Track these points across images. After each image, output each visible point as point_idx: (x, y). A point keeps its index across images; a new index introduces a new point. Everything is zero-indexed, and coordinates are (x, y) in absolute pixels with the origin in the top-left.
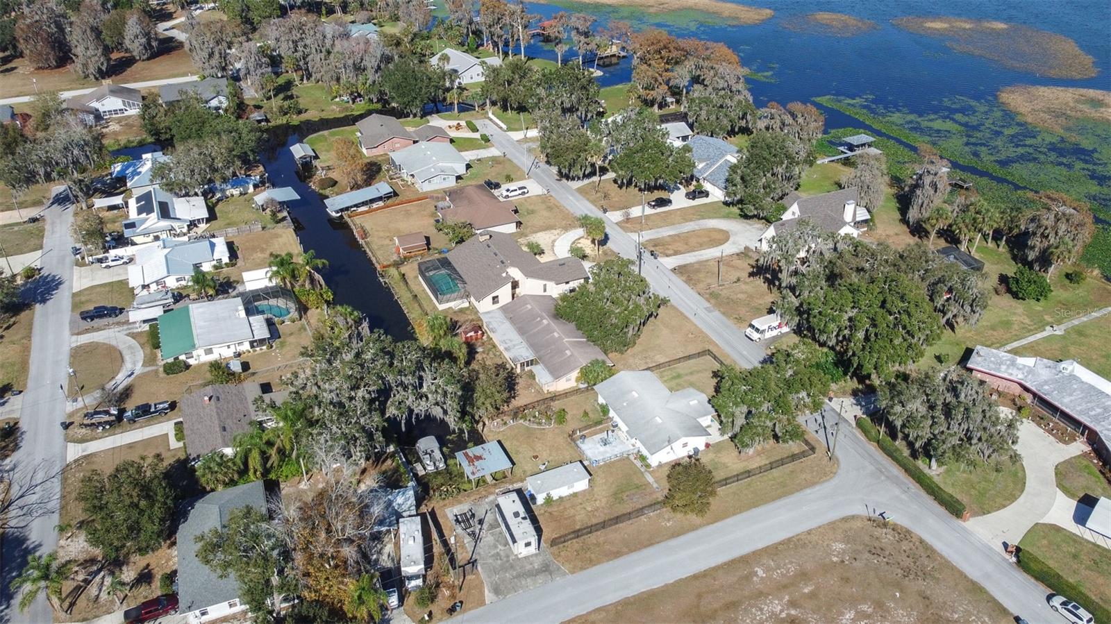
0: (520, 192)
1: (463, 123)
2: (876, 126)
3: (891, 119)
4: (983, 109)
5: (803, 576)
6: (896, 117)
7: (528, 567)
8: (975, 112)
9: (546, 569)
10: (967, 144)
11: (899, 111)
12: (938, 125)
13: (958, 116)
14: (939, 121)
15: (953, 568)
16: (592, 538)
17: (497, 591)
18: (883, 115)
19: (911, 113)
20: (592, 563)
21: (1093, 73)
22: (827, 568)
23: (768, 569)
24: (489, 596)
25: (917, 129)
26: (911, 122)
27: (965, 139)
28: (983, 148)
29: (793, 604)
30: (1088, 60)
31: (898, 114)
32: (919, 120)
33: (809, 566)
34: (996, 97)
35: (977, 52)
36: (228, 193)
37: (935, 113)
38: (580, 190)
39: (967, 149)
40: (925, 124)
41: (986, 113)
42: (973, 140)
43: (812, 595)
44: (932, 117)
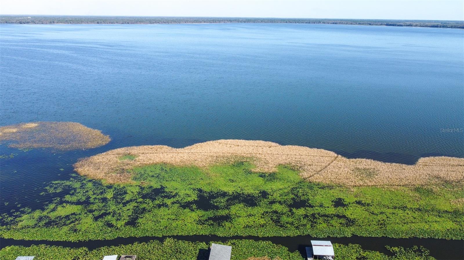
2: (18, 236)
3: (24, 223)
4: (77, 185)
6: (26, 220)
8: (75, 189)
10: (96, 219)
11: (23, 212)
12: (63, 211)
13: (68, 198)
14: (60, 208)
18: (16, 223)
19: (34, 210)
25: (50, 223)
26: (40, 219)
27: (91, 215)
28: (109, 217)
31: (25, 217)
32: (45, 213)
34: (76, 172)
37: (51, 202)
39: (100, 223)
40: (53, 215)
41: (82, 187)
42: (96, 213)
44: (52, 206)
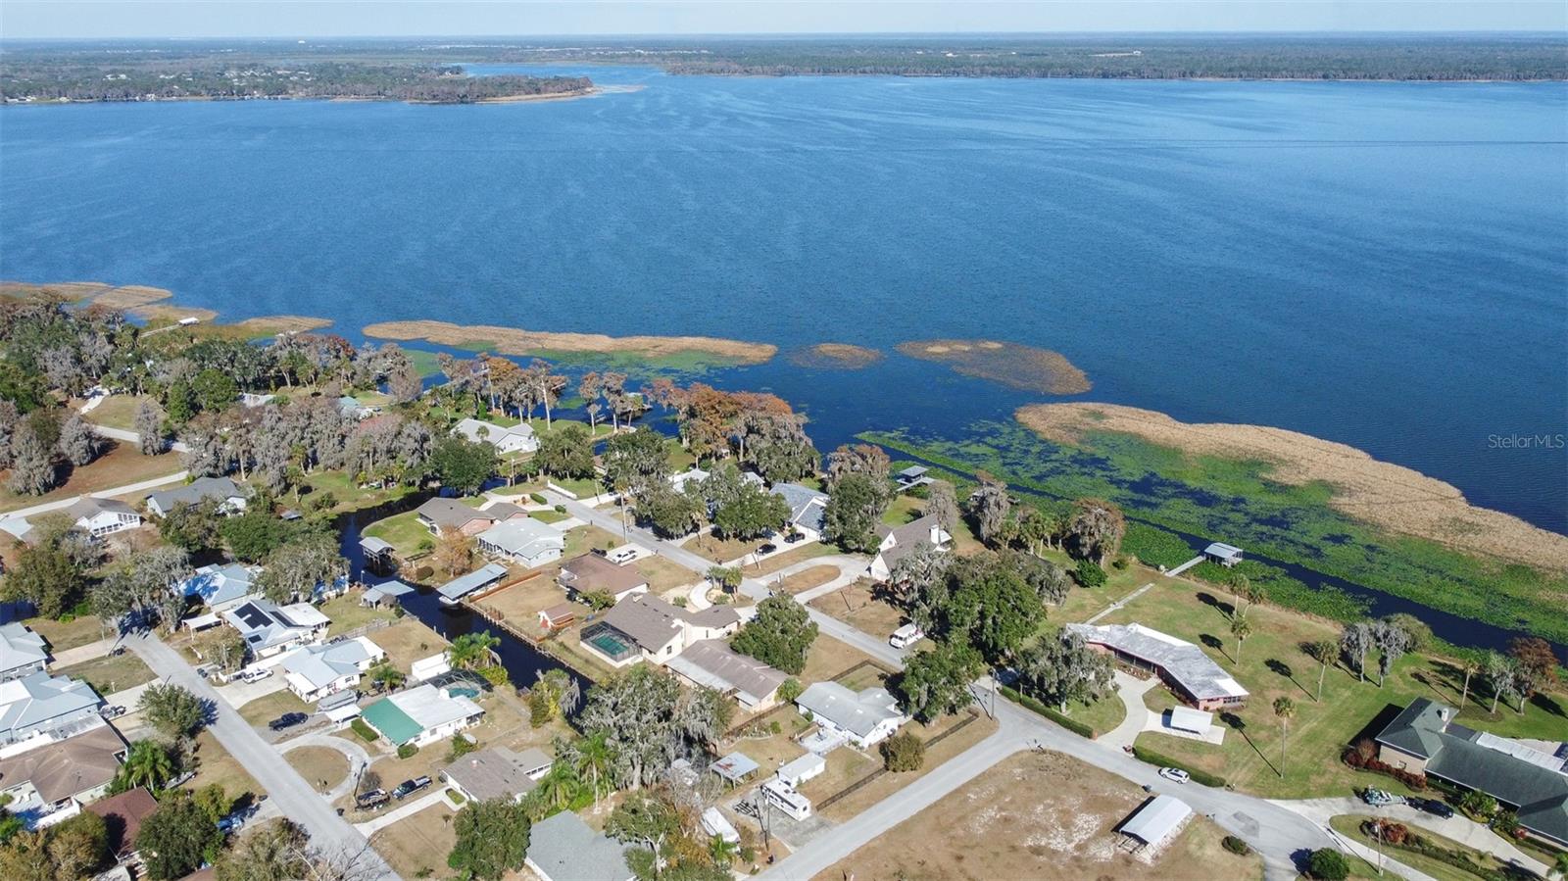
0: (630, 556)
1: (528, 497)
2: (922, 457)
3: (933, 448)
4: (1007, 430)
5: (1001, 792)
6: (935, 446)
7: (809, 827)
8: (1001, 434)
9: (822, 825)
10: (1004, 464)
11: (936, 440)
12: (974, 449)
13: (989, 439)
14: (974, 446)
15: (1096, 768)
16: (845, 800)
17: (795, 844)
18: (925, 447)
19: (947, 441)
20: (853, 814)
21: (1087, 386)
22: (1016, 784)
23: (976, 793)
24: (791, 849)
25: (957, 455)
26: (950, 449)
27: (1001, 460)
28: (1019, 467)
29: (1001, 809)
30: (1080, 373)
31: (936, 444)
32: (956, 446)
33: (1003, 786)
34: (1014, 418)
35: (983, 375)
36: (324, 596)
37: (968, 438)
38: (685, 547)
39: (1005, 469)
40: (963, 450)
41: (1010, 433)
42: (1008, 461)
43: (1012, 802)
44: (967, 442)
